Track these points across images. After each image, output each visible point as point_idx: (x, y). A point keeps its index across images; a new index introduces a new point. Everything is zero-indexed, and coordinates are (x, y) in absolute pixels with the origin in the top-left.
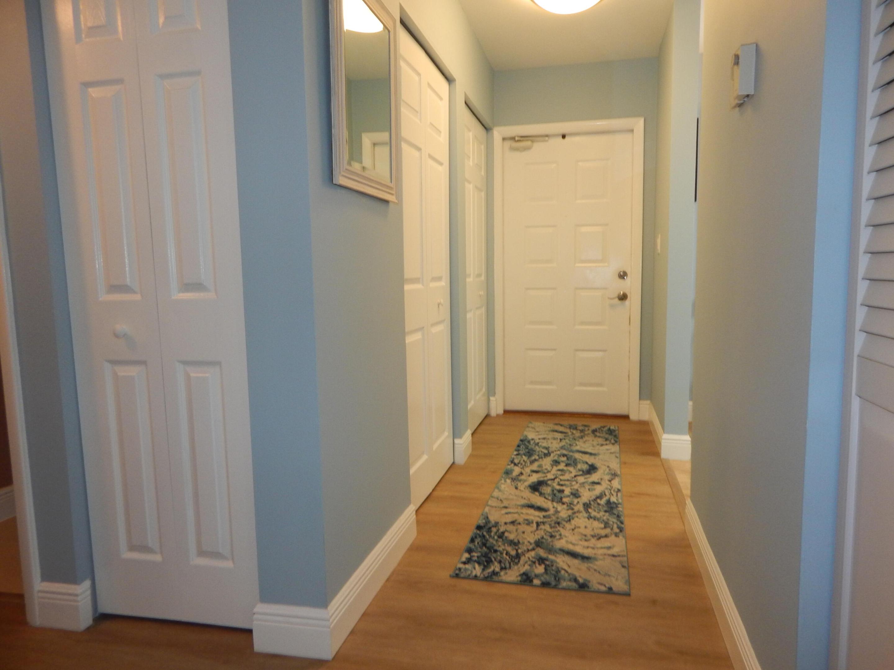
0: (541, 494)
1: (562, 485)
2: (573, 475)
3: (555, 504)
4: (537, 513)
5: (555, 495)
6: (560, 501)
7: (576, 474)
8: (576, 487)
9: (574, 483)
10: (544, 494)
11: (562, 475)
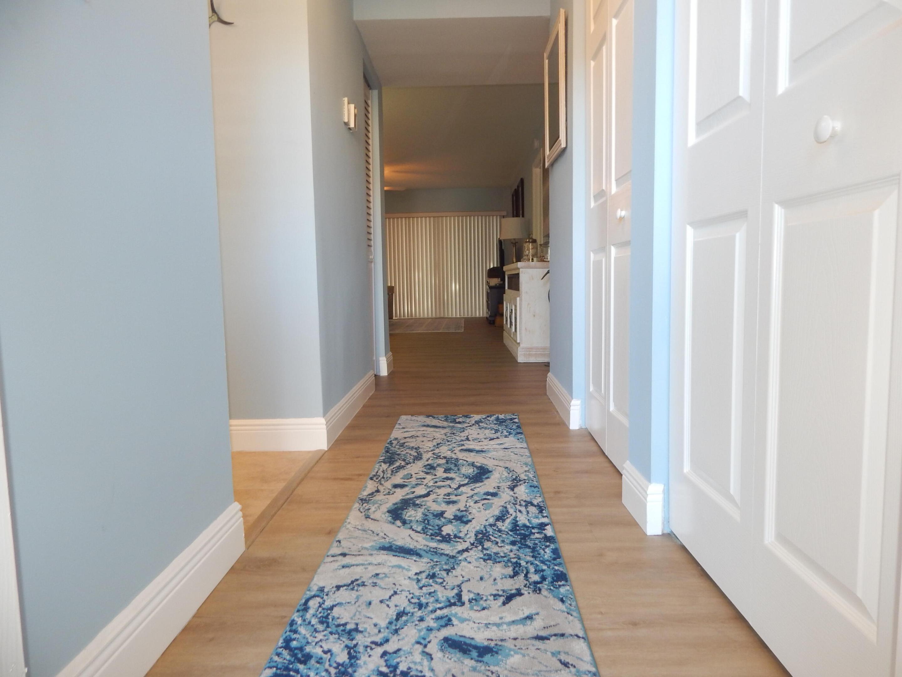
0: (473, 464)
1: (447, 479)
2: (432, 497)
3: (454, 456)
4: (471, 447)
5: (456, 465)
6: (448, 460)
7: (426, 499)
8: (429, 477)
9: (431, 484)
10: (468, 465)
11: (449, 495)
